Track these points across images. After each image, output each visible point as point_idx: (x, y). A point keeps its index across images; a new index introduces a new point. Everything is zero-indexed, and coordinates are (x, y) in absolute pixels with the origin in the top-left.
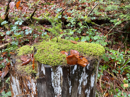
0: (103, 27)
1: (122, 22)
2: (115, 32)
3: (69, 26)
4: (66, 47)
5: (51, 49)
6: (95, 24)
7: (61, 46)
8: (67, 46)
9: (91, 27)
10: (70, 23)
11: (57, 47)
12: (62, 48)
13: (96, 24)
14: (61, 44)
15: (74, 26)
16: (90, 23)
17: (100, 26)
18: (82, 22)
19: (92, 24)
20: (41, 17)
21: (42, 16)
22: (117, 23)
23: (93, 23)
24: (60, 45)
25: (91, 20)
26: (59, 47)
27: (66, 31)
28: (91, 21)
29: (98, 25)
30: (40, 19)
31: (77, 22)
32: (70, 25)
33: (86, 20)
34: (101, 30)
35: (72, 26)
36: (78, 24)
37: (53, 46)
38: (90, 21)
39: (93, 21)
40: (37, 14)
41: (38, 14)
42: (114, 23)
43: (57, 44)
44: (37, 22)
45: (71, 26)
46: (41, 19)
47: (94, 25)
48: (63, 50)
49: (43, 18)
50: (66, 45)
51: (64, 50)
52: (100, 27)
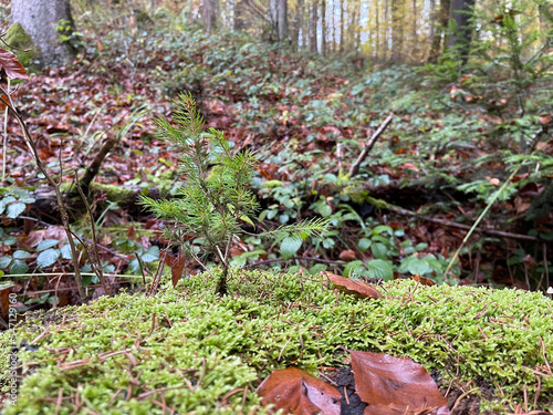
0: (428, 218)
1: (517, 188)
2: (489, 239)
3: (269, 217)
4: (303, 331)
5: (171, 359)
6: (388, 206)
7: (259, 322)
8: (312, 321)
9: (370, 219)
10: (276, 206)
11: (225, 336)
12: (270, 343)
13: (396, 208)
14: (254, 305)
15: (294, 216)
16: (366, 203)
17: (411, 216)
18: (330, 199)
19: (375, 207)
20: (135, 182)
21: (138, 180)
22: (496, 194)
23: (380, 202)
24: (253, 315)
25: (368, 188)
26: (239, 336)
27: (258, 242)
28: (369, 195)
29: (404, 211)
30: (129, 189)
31: (309, 200)
32: (276, 212)
33: (345, 191)
34: (419, 235)
35: (285, 218)
36: (311, 207)
37: (192, 325)
38: (362, 196)
39: (375, 193)
40: (119, 172)
41: (124, 173)
42: (479, 197)
43: (218, 312)
44: (113, 206)
45: (282, 217)
46: (136, 190)
47: (385, 211)
48: (277, 362)
49: (144, 185)
50: (300, 314)
51: (291, 361)
52: (413, 219)
